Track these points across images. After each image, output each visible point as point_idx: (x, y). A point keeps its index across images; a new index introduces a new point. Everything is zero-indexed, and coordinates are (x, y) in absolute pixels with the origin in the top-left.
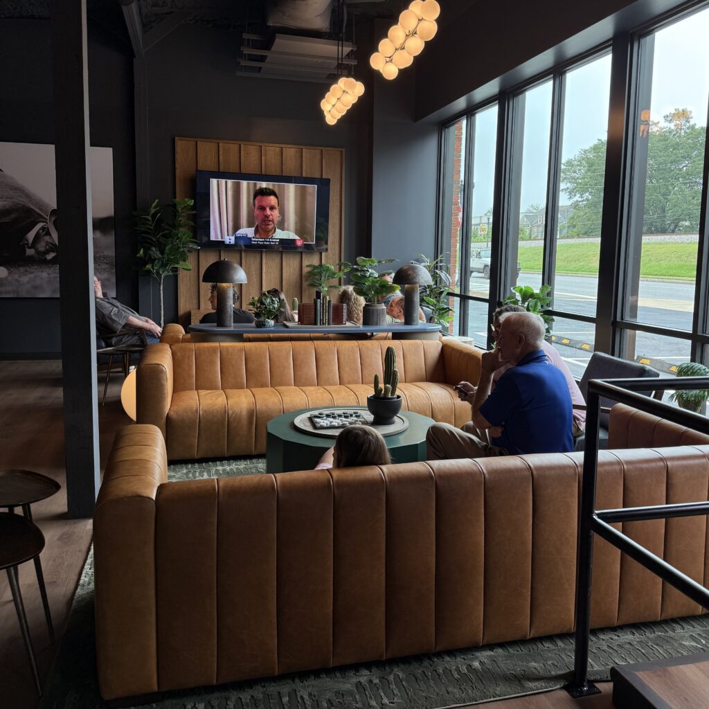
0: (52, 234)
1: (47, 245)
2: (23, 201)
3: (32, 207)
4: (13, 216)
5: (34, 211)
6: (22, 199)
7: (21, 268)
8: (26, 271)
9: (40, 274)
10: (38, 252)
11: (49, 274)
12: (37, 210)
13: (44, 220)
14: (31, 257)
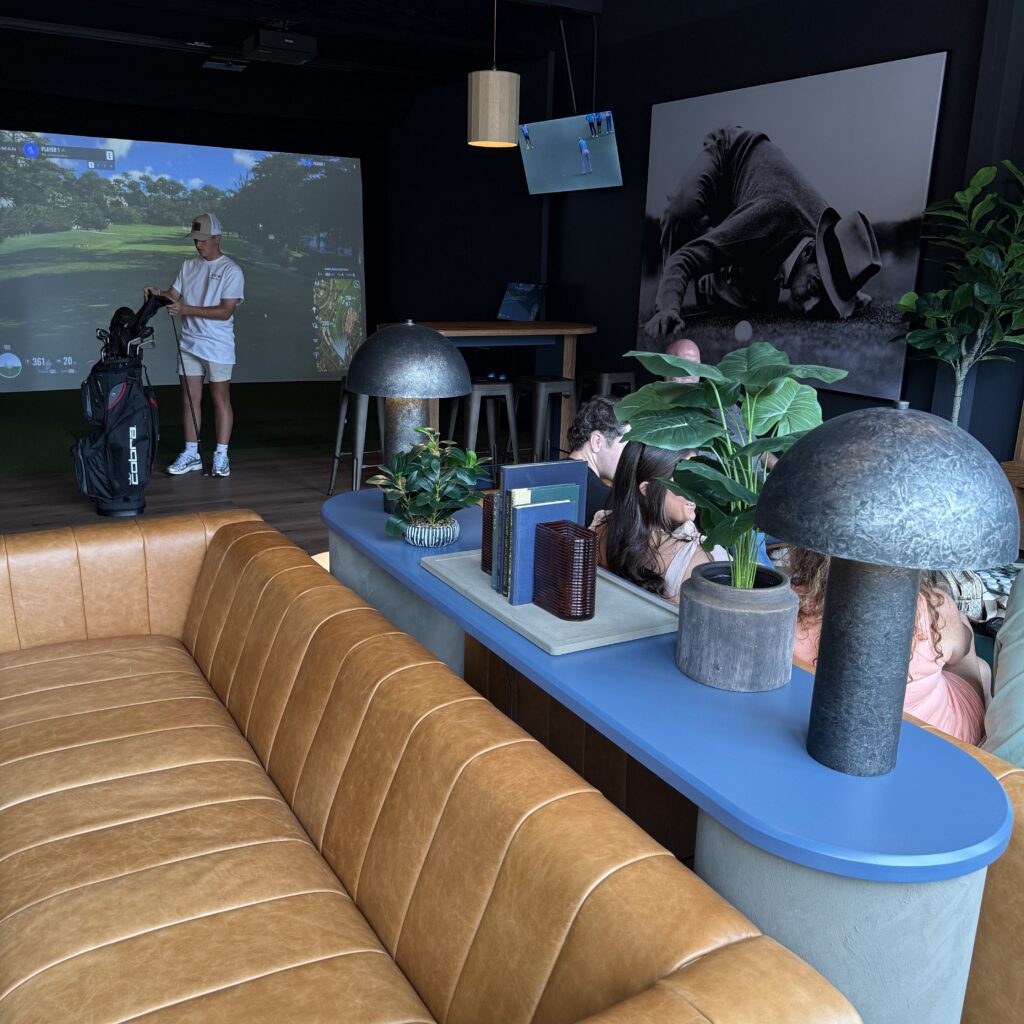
0: (819, 261)
1: (809, 281)
2: (788, 195)
3: (799, 207)
4: (772, 226)
5: (802, 215)
6: (787, 192)
7: (769, 325)
8: (775, 331)
9: (791, 337)
10: (794, 296)
11: (803, 340)
12: (804, 212)
13: (811, 232)
14: (785, 305)
